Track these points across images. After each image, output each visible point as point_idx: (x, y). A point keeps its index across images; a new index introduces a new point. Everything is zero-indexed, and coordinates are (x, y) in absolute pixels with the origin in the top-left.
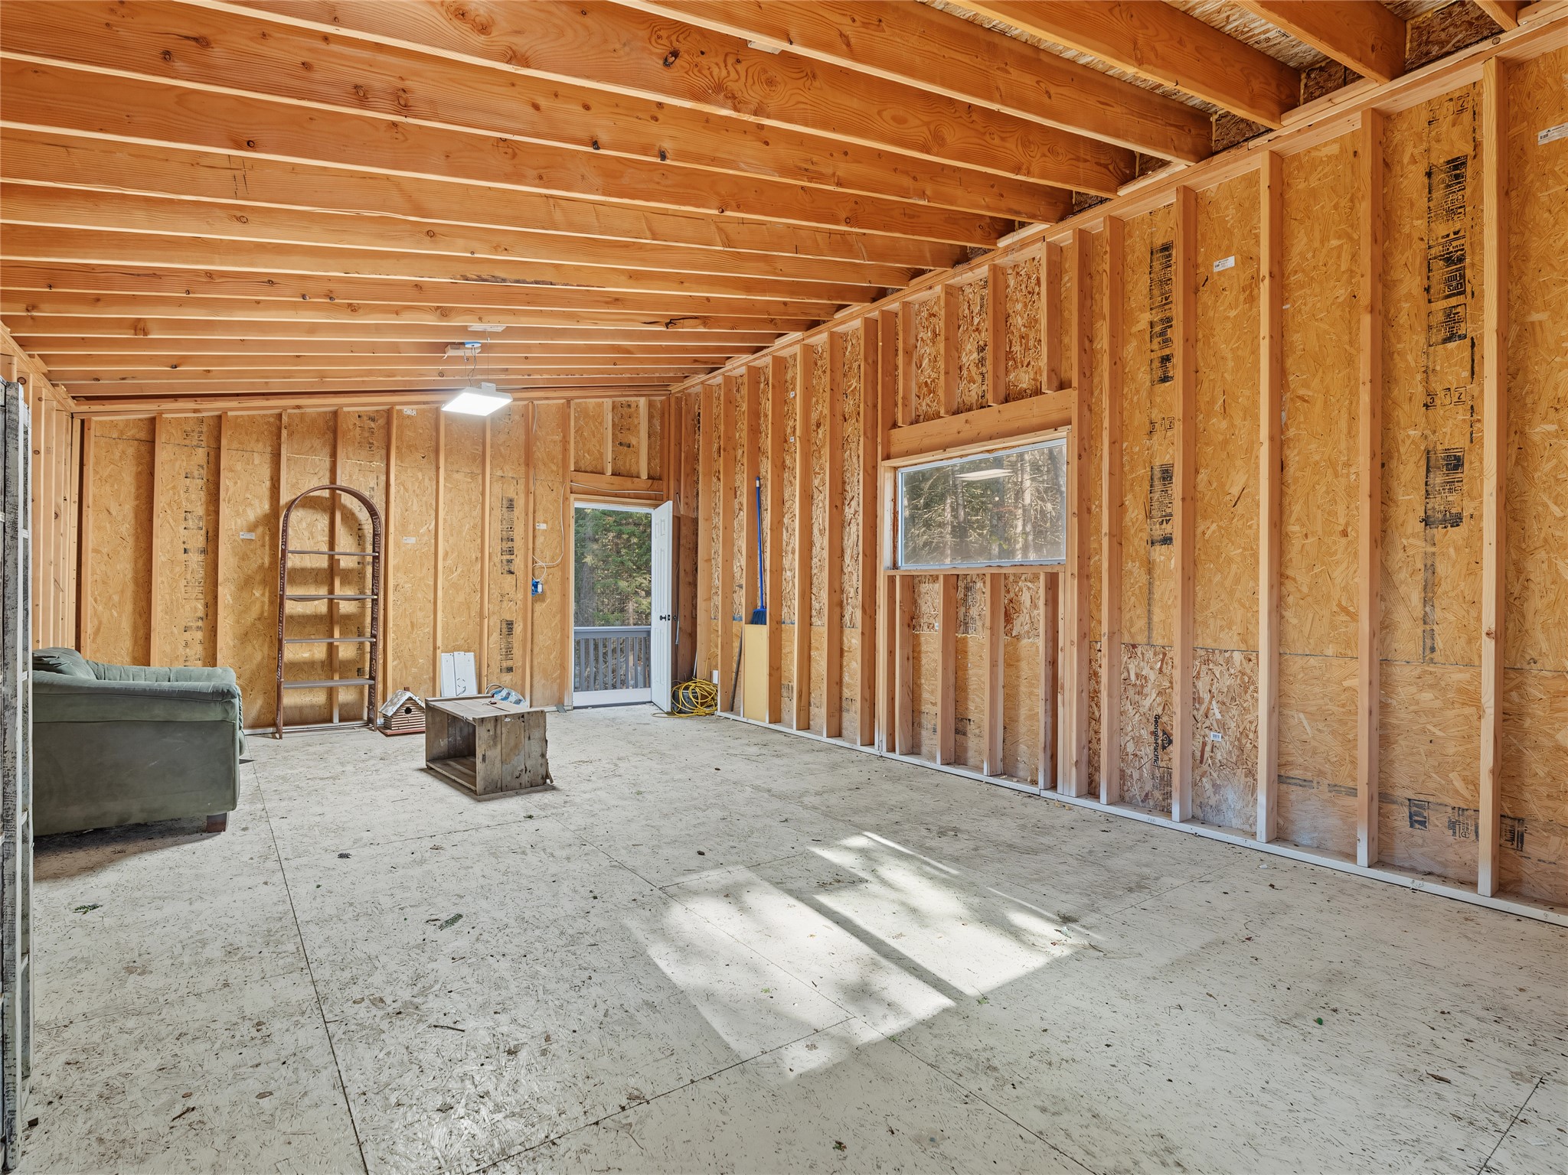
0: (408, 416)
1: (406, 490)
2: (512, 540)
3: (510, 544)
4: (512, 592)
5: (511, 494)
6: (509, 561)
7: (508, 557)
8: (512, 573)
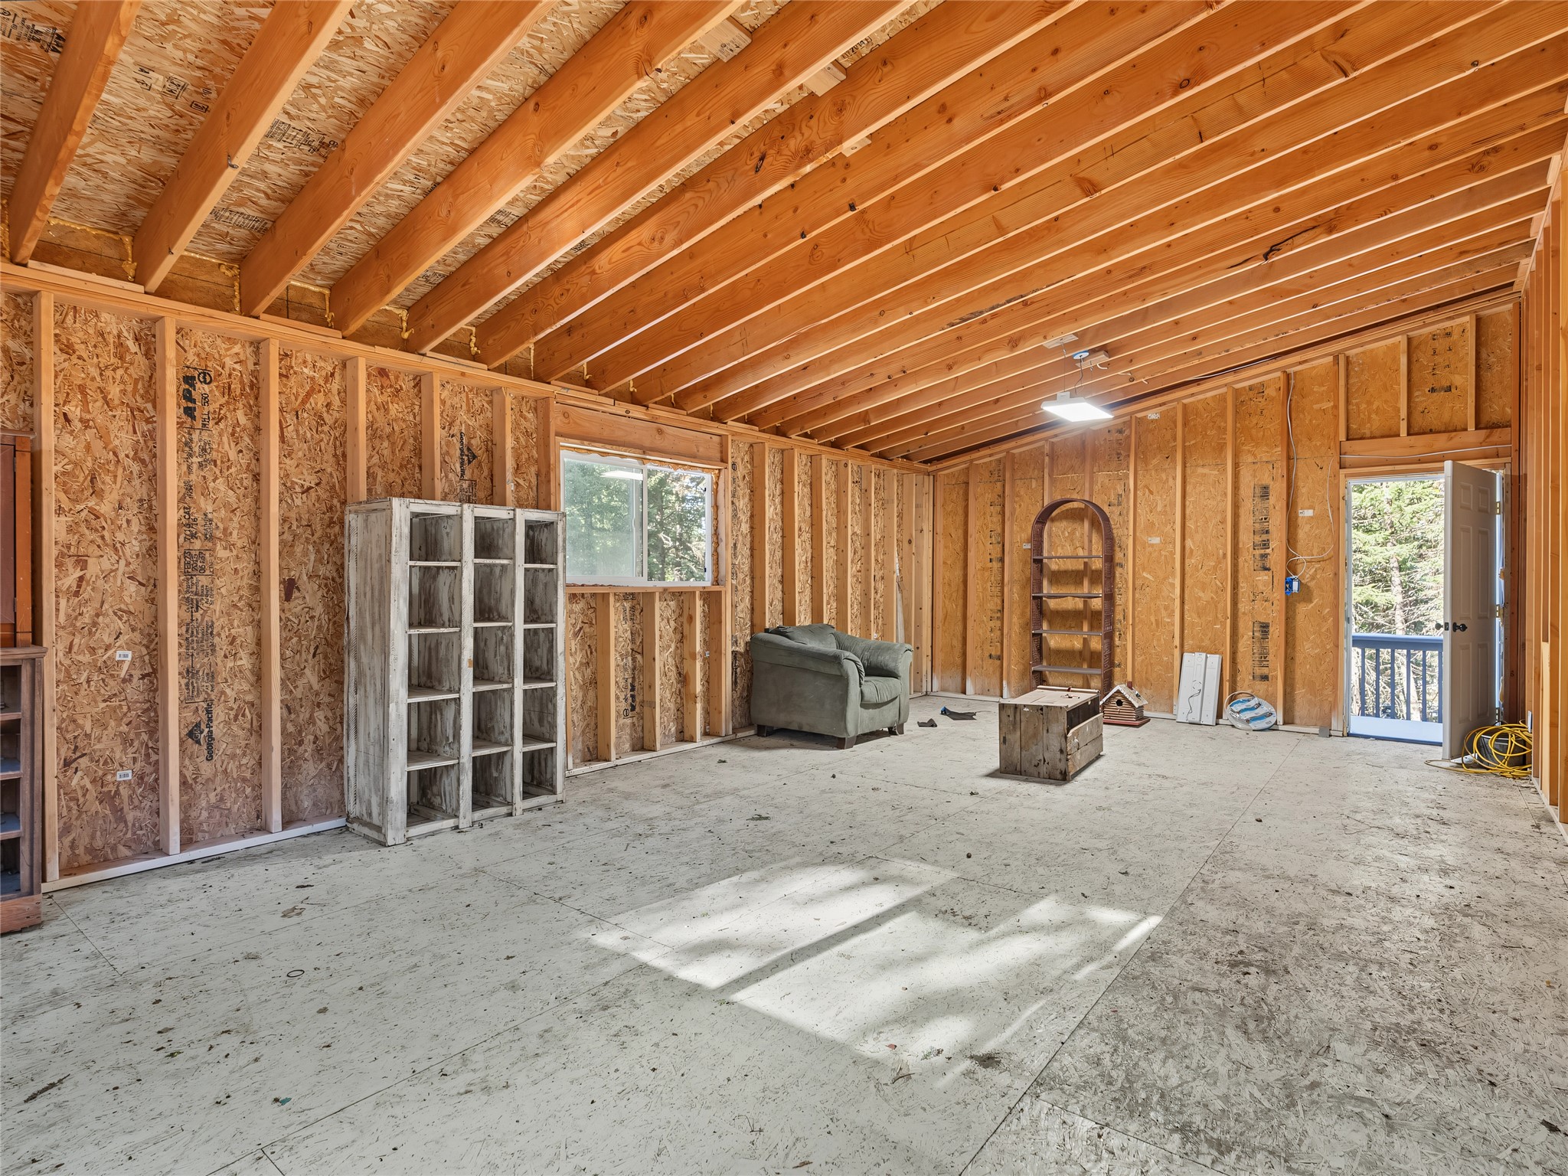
0: (1152, 421)
1: (1151, 492)
2: (1267, 532)
3: (1265, 537)
4: (1267, 590)
5: (1266, 480)
6: (1264, 556)
7: (1262, 552)
8: (1269, 569)
